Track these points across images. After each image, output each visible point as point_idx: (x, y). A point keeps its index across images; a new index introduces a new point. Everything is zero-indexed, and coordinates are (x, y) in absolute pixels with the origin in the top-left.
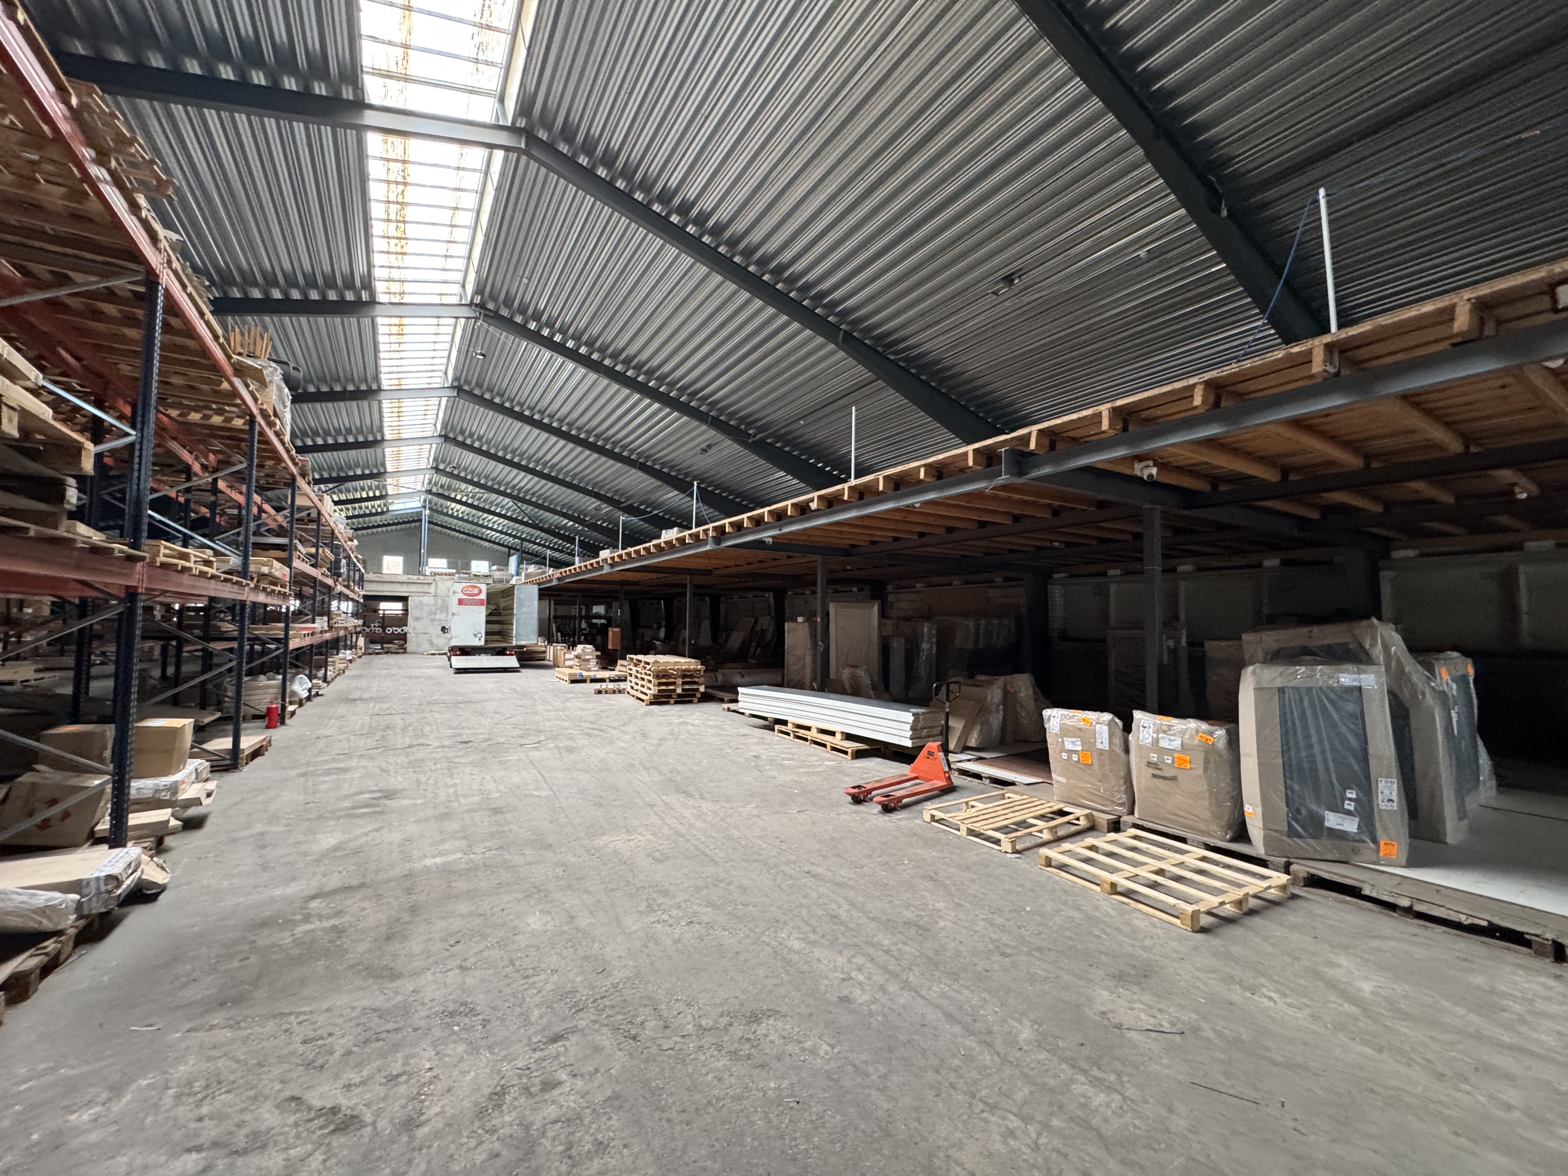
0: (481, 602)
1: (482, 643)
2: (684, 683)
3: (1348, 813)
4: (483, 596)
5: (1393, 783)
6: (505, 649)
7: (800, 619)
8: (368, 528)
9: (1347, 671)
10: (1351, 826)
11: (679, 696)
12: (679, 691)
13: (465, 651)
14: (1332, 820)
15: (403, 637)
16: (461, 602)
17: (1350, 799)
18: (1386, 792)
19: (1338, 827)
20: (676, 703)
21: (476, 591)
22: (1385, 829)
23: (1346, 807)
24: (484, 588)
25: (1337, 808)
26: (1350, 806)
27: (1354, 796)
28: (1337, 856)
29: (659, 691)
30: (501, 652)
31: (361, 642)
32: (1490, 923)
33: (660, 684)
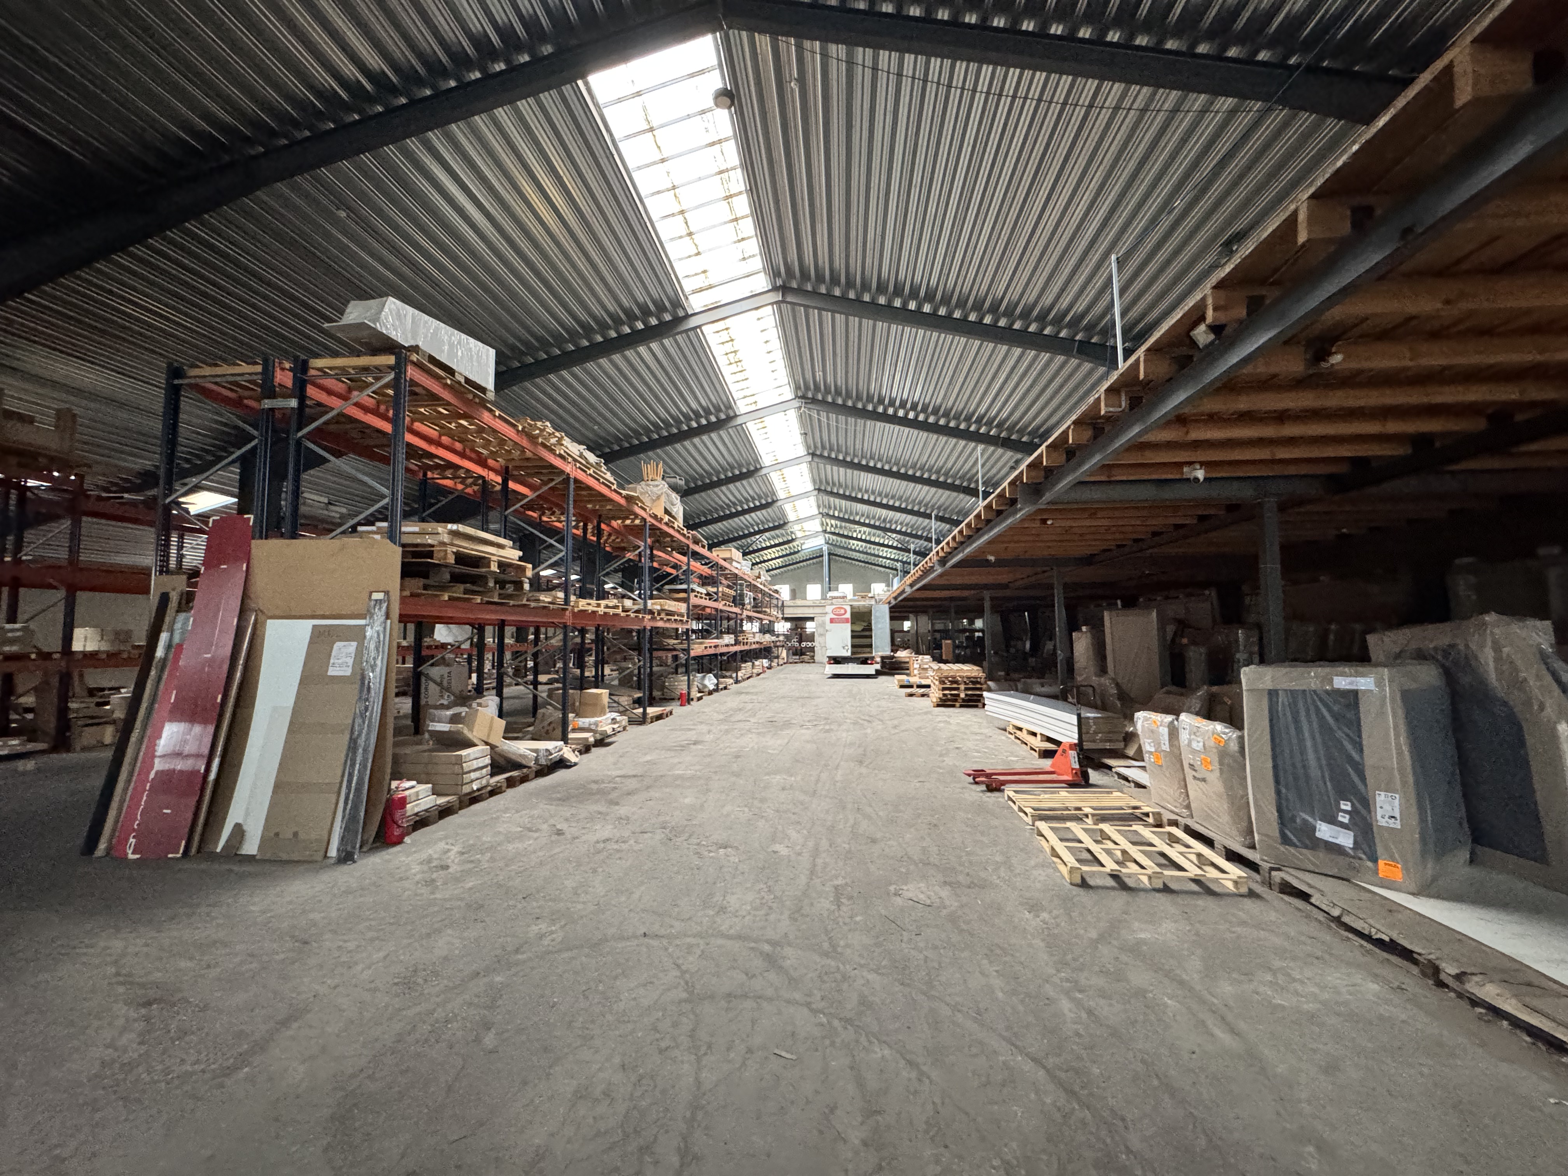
0: (846, 621)
1: (849, 654)
2: (966, 689)
3: (1342, 825)
4: (848, 615)
5: (1394, 798)
6: (867, 659)
7: (1084, 629)
8: (793, 564)
9: (1343, 674)
10: (1346, 840)
11: (964, 700)
12: (962, 695)
13: (836, 660)
14: (1324, 831)
15: (812, 649)
16: (832, 621)
17: (1345, 812)
18: (1387, 807)
19: (1331, 840)
20: (961, 706)
21: (842, 611)
22: (1387, 848)
23: (1340, 819)
24: (848, 609)
25: (1332, 820)
26: (1344, 819)
27: (1349, 808)
28: (1335, 872)
29: (944, 695)
30: (864, 662)
31: (784, 654)
32: (1391, 940)
33: (944, 689)
